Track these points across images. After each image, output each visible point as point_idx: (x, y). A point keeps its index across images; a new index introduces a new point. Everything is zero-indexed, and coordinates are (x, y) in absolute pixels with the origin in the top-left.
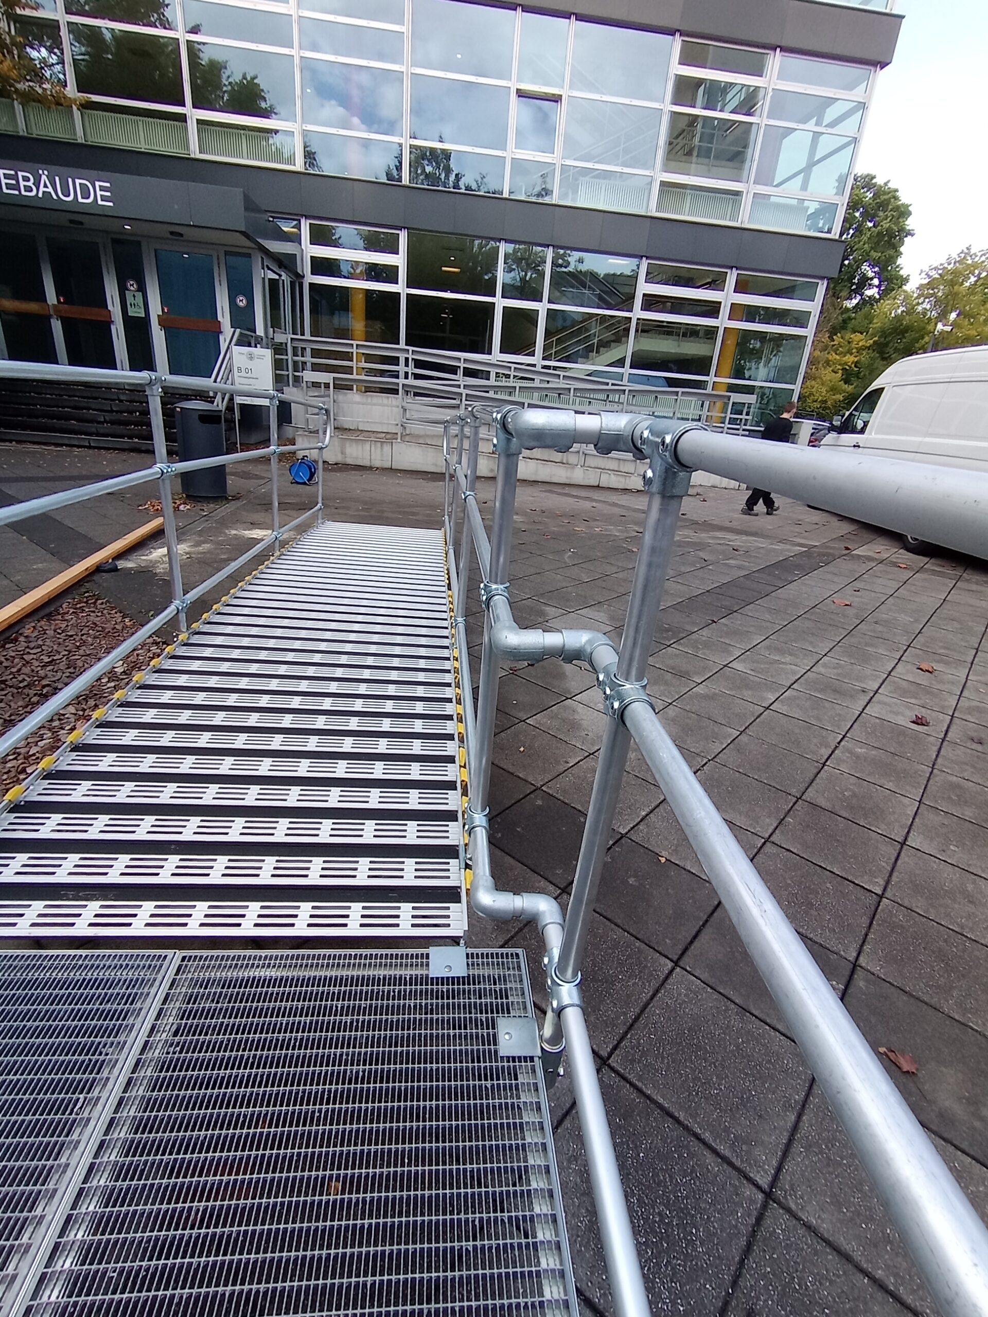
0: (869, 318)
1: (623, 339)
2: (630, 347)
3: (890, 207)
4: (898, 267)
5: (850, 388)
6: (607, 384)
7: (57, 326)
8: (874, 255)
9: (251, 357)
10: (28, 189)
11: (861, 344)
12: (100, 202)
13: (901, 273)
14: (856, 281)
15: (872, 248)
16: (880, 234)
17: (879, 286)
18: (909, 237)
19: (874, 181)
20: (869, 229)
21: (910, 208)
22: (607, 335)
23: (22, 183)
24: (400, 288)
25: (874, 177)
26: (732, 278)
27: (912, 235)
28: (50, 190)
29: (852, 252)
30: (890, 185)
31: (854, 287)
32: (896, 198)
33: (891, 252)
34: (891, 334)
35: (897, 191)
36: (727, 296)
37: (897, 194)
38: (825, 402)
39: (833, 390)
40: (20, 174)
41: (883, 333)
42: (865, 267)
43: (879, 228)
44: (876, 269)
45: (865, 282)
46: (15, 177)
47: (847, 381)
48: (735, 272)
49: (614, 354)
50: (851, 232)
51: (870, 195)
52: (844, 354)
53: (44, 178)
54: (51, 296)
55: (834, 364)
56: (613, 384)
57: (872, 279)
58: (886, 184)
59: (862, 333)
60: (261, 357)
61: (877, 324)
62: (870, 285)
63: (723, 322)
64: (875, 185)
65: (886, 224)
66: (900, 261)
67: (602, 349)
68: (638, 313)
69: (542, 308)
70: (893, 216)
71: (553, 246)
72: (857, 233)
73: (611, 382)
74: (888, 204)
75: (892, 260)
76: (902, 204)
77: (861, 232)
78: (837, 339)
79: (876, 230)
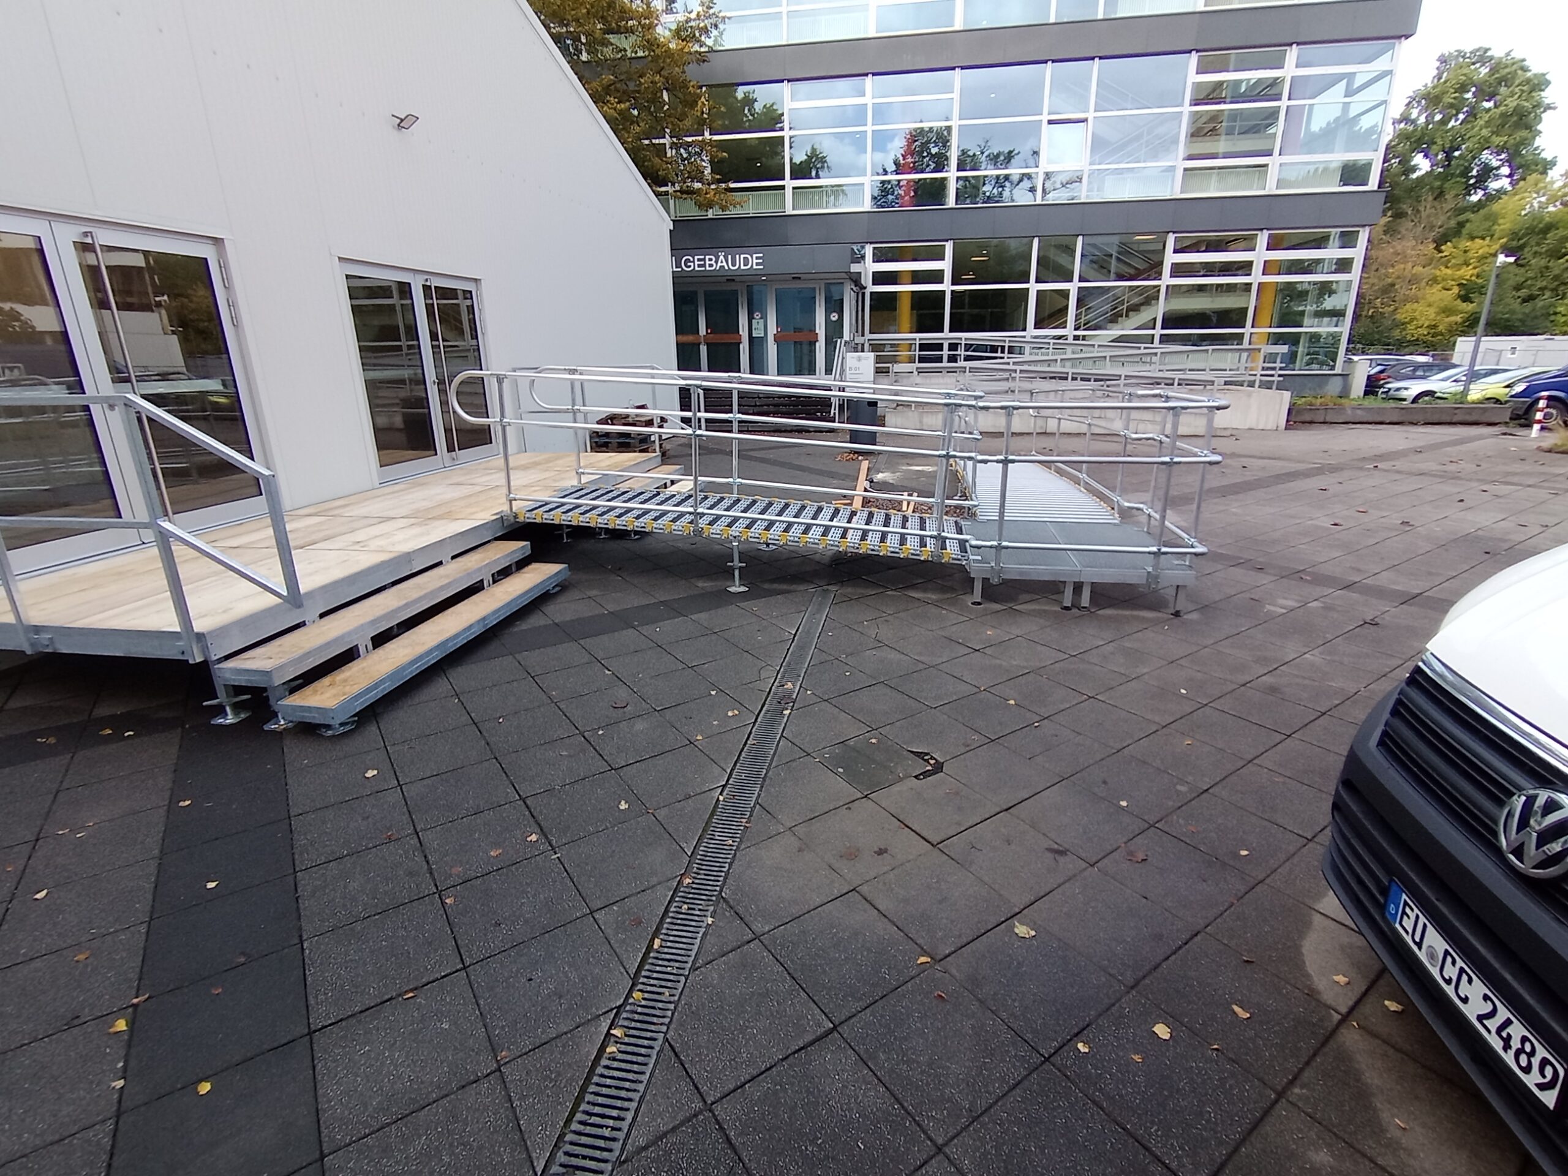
0: (1493, 218)
1: (1153, 302)
2: (1160, 309)
3: (1517, 82)
4: (1536, 149)
5: (1469, 307)
6: (1139, 348)
7: (703, 349)
8: (1498, 140)
9: (859, 359)
10: (711, 265)
11: (1481, 252)
12: (755, 267)
13: (1543, 155)
14: (1474, 173)
15: (1493, 133)
16: (1503, 115)
17: (1510, 176)
18: (1549, 112)
19: (1489, 54)
20: (1488, 110)
21: (1547, 77)
22: (1136, 300)
23: (708, 262)
24: (946, 286)
25: (1487, 50)
26: (1263, 239)
27: (1554, 108)
28: (724, 264)
29: (1464, 141)
30: (1513, 55)
31: (1472, 181)
32: (1525, 69)
33: (1524, 133)
34: (1524, 235)
35: (1524, 60)
36: (1260, 255)
37: (1526, 63)
38: (1435, 326)
39: (1447, 311)
40: (707, 257)
41: (1514, 235)
42: (1486, 155)
43: (1502, 108)
44: (1503, 156)
45: (1487, 172)
46: (704, 260)
47: (1466, 299)
48: (1266, 233)
49: (1145, 316)
50: (1461, 116)
51: (1484, 71)
52: (1458, 267)
53: (722, 257)
54: (702, 330)
55: (1444, 280)
56: (1145, 348)
57: (1498, 168)
58: (1508, 54)
59: (1483, 238)
60: (867, 358)
61: (1505, 225)
62: (1498, 175)
63: (1256, 277)
64: (1491, 58)
65: (1512, 103)
66: (1538, 142)
67: (1131, 313)
68: (1167, 280)
69: (1073, 288)
70: (1523, 91)
71: (1083, 235)
72: (1470, 119)
73: (1143, 345)
74: (1513, 78)
75: (1526, 142)
76: (1535, 75)
77: (1475, 116)
78: (1447, 248)
79: (1498, 111)
